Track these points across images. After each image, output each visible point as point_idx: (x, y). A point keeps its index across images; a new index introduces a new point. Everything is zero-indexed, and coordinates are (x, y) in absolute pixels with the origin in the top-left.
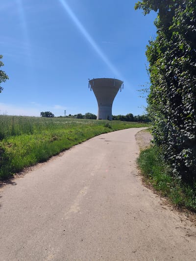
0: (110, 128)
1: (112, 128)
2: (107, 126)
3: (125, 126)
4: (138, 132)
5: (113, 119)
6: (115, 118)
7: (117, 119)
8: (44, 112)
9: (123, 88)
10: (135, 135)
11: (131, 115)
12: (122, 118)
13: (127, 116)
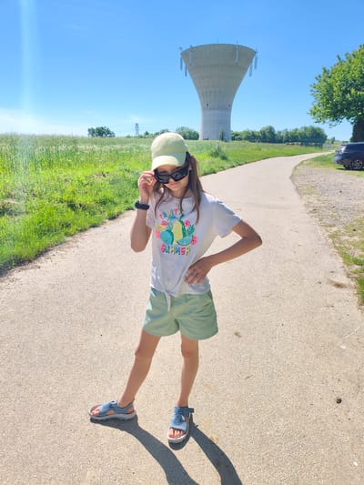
0: (224, 158)
1: (230, 158)
2: (216, 154)
3: (259, 153)
4: (295, 168)
5: (233, 139)
6: (236, 137)
7: (240, 139)
8: (95, 128)
9: (256, 67)
10: (292, 177)
11: (271, 130)
12: (252, 137)
13: (263, 133)
